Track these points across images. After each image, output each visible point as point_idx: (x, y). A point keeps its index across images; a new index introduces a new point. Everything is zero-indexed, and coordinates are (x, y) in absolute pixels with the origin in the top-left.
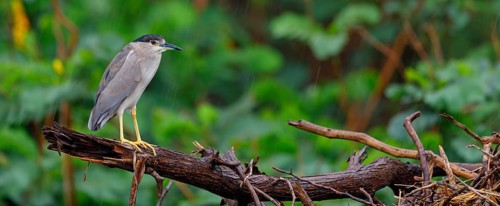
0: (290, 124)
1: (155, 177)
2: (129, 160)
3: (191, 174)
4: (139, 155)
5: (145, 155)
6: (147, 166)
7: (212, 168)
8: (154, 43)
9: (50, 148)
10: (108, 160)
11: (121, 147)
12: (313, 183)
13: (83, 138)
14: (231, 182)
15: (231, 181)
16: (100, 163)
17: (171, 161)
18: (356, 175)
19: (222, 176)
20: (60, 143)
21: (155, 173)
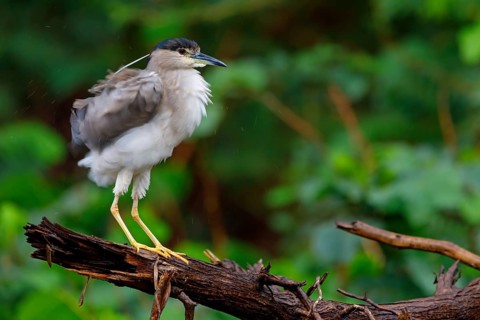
0: (340, 227)
1: (183, 301)
2: (147, 275)
3: (231, 297)
4: (161, 268)
5: (172, 268)
6: (173, 284)
7: (260, 289)
8: (182, 52)
9: (34, 256)
10: (119, 275)
11: (136, 256)
12: (399, 313)
13: (82, 241)
14: (284, 310)
15: (285, 307)
16: (106, 279)
17: (204, 278)
18: (454, 303)
19: (273, 301)
20: (50, 248)
21: (183, 295)
